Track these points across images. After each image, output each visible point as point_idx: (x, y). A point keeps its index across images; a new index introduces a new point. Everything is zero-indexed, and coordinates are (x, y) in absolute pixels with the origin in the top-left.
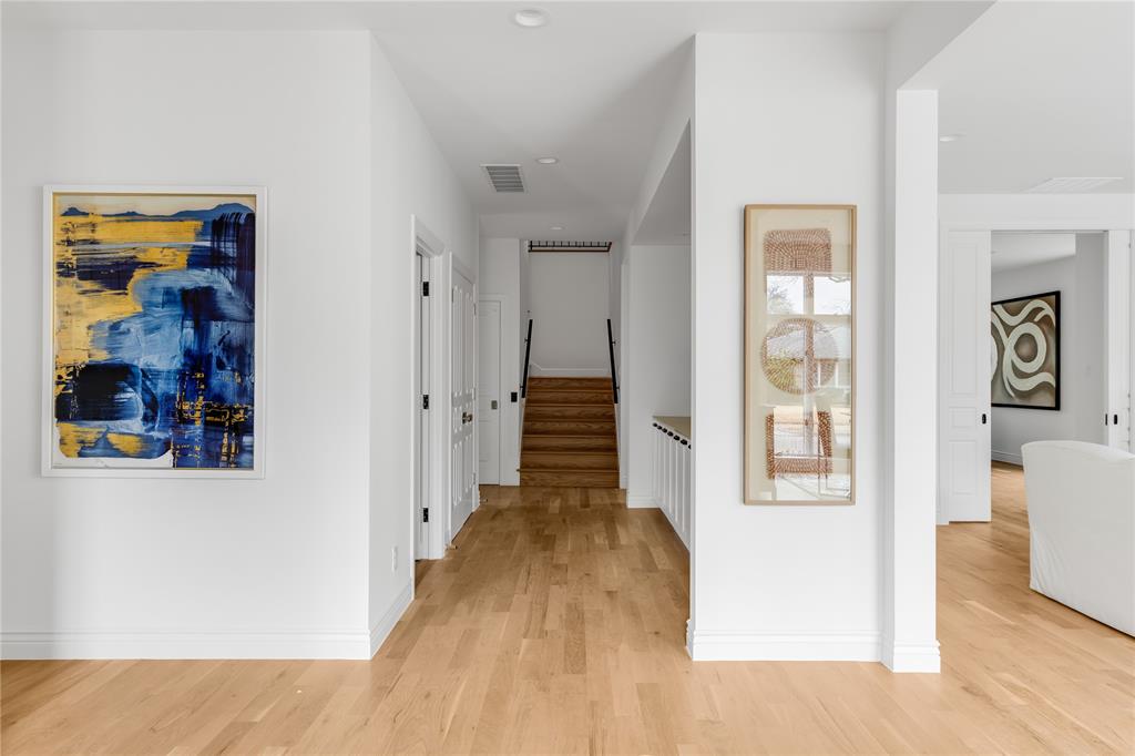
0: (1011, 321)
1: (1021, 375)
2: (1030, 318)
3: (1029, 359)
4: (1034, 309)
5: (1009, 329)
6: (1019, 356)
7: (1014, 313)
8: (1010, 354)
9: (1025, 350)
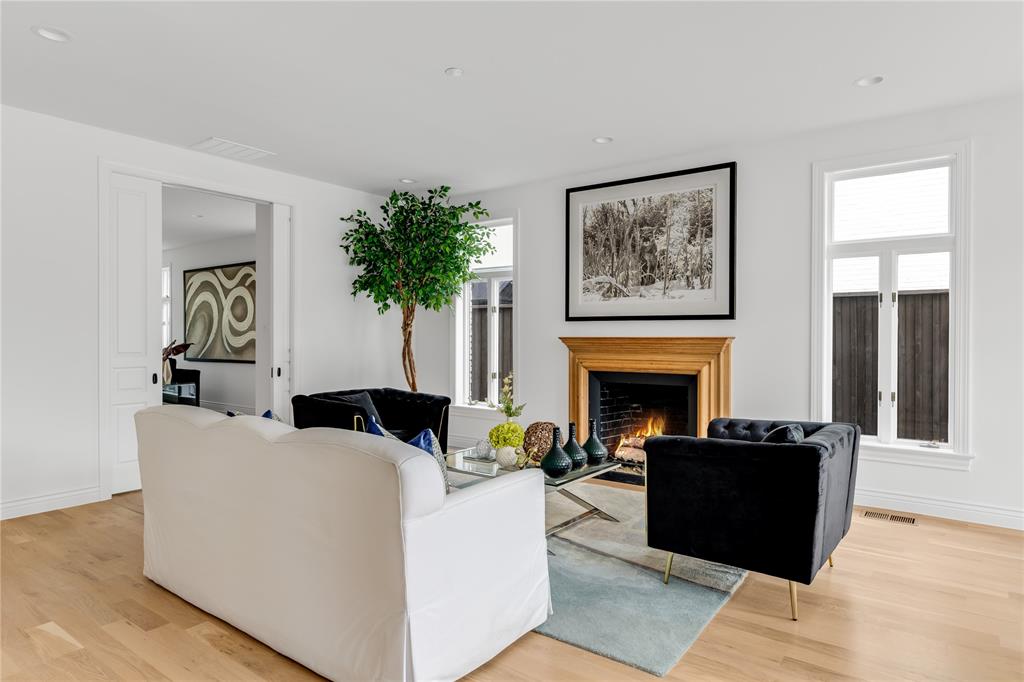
0: (229, 284)
1: (236, 333)
2: (241, 283)
3: (241, 319)
4: (245, 275)
5: (227, 292)
6: (235, 316)
7: (230, 277)
8: (227, 314)
9: (239, 311)
